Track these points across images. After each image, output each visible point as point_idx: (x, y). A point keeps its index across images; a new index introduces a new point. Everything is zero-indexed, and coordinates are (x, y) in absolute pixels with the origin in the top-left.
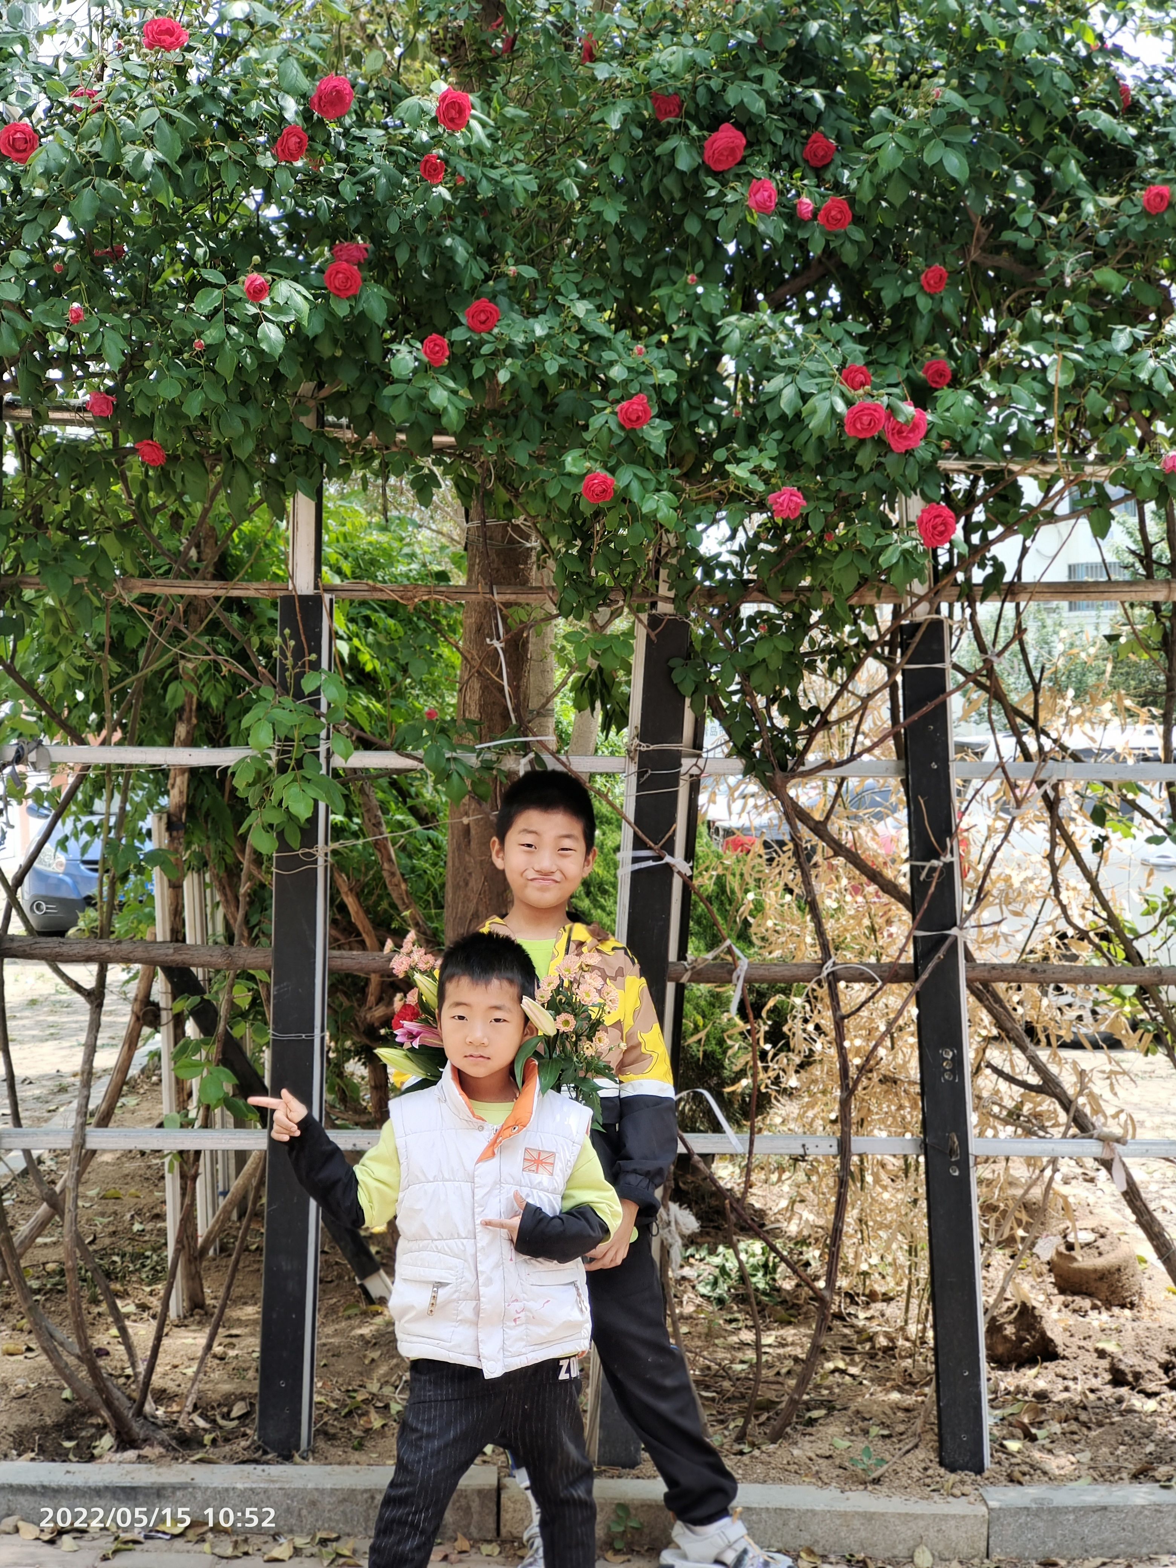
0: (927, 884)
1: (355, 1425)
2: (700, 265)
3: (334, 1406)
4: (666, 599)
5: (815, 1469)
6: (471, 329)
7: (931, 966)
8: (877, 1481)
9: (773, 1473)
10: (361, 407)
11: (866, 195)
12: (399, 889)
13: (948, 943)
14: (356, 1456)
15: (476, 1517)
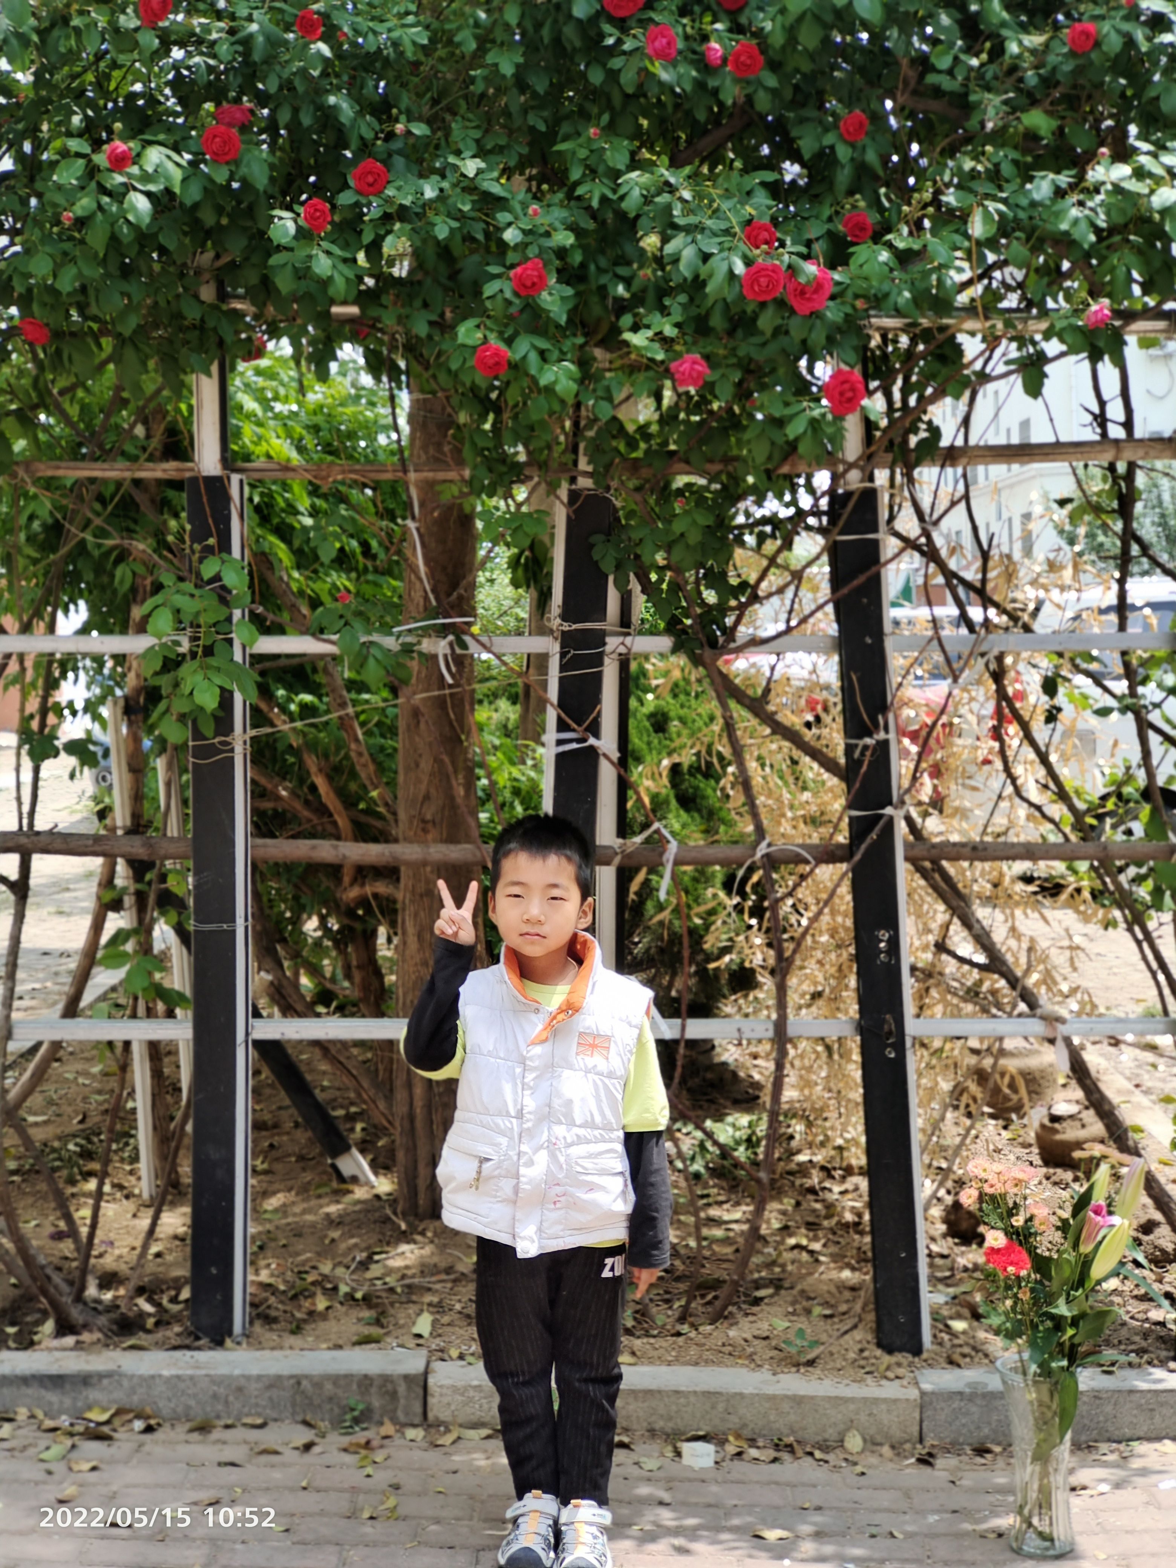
0: (860, 762)
1: (299, 1307)
2: (606, 118)
3: (282, 1287)
4: (586, 474)
5: (750, 1350)
6: (359, 192)
7: (863, 847)
8: (811, 1363)
9: (707, 1355)
10: (253, 278)
11: (778, 40)
12: (366, 771)
13: (882, 823)
14: (292, 1340)
15: (402, 1401)
